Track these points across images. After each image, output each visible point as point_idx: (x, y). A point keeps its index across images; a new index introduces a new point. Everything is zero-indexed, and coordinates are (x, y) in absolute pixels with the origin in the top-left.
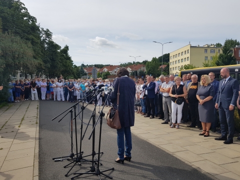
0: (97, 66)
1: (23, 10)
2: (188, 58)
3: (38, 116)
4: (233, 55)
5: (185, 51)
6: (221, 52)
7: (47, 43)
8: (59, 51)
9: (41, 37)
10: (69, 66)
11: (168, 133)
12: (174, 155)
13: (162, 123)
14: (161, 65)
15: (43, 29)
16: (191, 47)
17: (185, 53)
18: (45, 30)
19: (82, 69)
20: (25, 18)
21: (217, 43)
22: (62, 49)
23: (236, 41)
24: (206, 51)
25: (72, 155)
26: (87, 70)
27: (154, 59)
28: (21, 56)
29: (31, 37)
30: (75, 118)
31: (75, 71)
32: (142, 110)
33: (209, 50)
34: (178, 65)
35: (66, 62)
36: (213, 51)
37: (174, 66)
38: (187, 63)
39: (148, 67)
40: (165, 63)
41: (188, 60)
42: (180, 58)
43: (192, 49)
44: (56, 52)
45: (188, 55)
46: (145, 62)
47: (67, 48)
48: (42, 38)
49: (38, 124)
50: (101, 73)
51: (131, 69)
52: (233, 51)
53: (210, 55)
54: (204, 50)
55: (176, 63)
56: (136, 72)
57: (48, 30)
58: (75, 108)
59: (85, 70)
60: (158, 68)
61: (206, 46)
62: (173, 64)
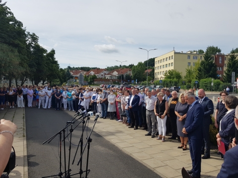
0: (83, 69)
1: (9, 15)
2: (172, 63)
3: (25, 128)
4: (214, 62)
5: (170, 57)
6: (203, 59)
7: (33, 47)
8: (45, 54)
9: (27, 40)
10: (55, 70)
11: (151, 146)
12: (155, 171)
13: (146, 135)
14: (146, 69)
15: (29, 33)
16: (175, 53)
17: (170, 59)
18: (31, 34)
19: (68, 71)
20: (11, 23)
21: (200, 49)
22: (48, 52)
23: (217, 48)
24: (189, 57)
25: (61, 174)
26: (73, 72)
27: (140, 64)
28: (8, 65)
29: (17, 42)
30: (64, 140)
31: (61, 74)
32: (127, 120)
33: (192, 57)
34: (162, 70)
35: (52, 66)
36: (195, 58)
37: (159, 70)
38: (172, 68)
39: (134, 71)
40: (151, 67)
41: (172, 66)
42: (165, 63)
43: (176, 55)
44: (42, 56)
45: (172, 61)
46: (131, 66)
47: (53, 52)
48: (28, 42)
49: (25, 138)
50: (88, 76)
51: (117, 73)
52: (214, 58)
53: (192, 61)
54: (187, 56)
55: (161, 68)
56: (123, 76)
57: (34, 34)
58: (64, 132)
59: (72, 73)
60: (143, 73)
61: (189, 52)
62: (158, 69)
